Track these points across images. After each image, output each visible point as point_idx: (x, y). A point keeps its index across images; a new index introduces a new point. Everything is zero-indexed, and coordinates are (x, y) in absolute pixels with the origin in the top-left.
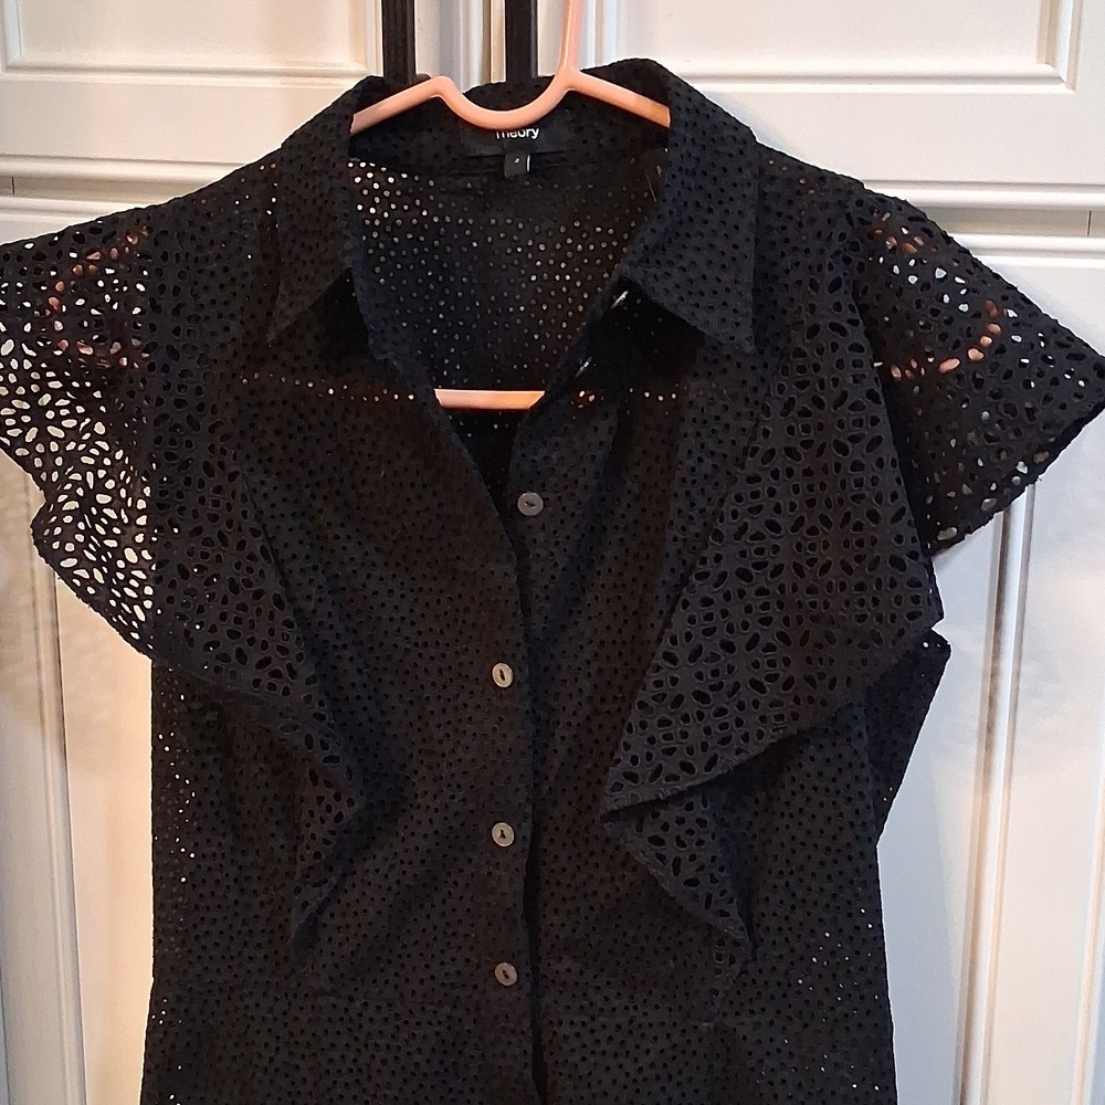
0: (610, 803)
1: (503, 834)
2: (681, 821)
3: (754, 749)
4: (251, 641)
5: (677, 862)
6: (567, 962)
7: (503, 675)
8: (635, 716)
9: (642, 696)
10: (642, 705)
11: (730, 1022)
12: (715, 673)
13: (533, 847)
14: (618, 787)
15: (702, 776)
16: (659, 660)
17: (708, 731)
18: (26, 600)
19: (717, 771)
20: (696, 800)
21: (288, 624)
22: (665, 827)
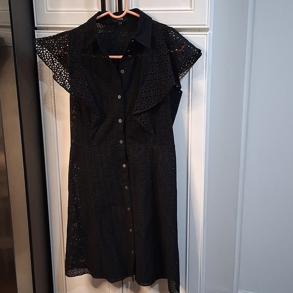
0: (134, 113)
1: (120, 121)
2: (144, 116)
3: (154, 105)
4: (84, 93)
5: (144, 122)
6: (130, 140)
7: (119, 97)
8: (137, 101)
9: (138, 98)
10: (138, 99)
11: (153, 147)
12: (148, 94)
13: (124, 122)
14: (135, 111)
15: (147, 109)
16: (140, 93)
17: (147, 103)
18: (50, 93)
19: (148, 108)
20: (146, 113)
21: (89, 90)
22: (142, 117)
